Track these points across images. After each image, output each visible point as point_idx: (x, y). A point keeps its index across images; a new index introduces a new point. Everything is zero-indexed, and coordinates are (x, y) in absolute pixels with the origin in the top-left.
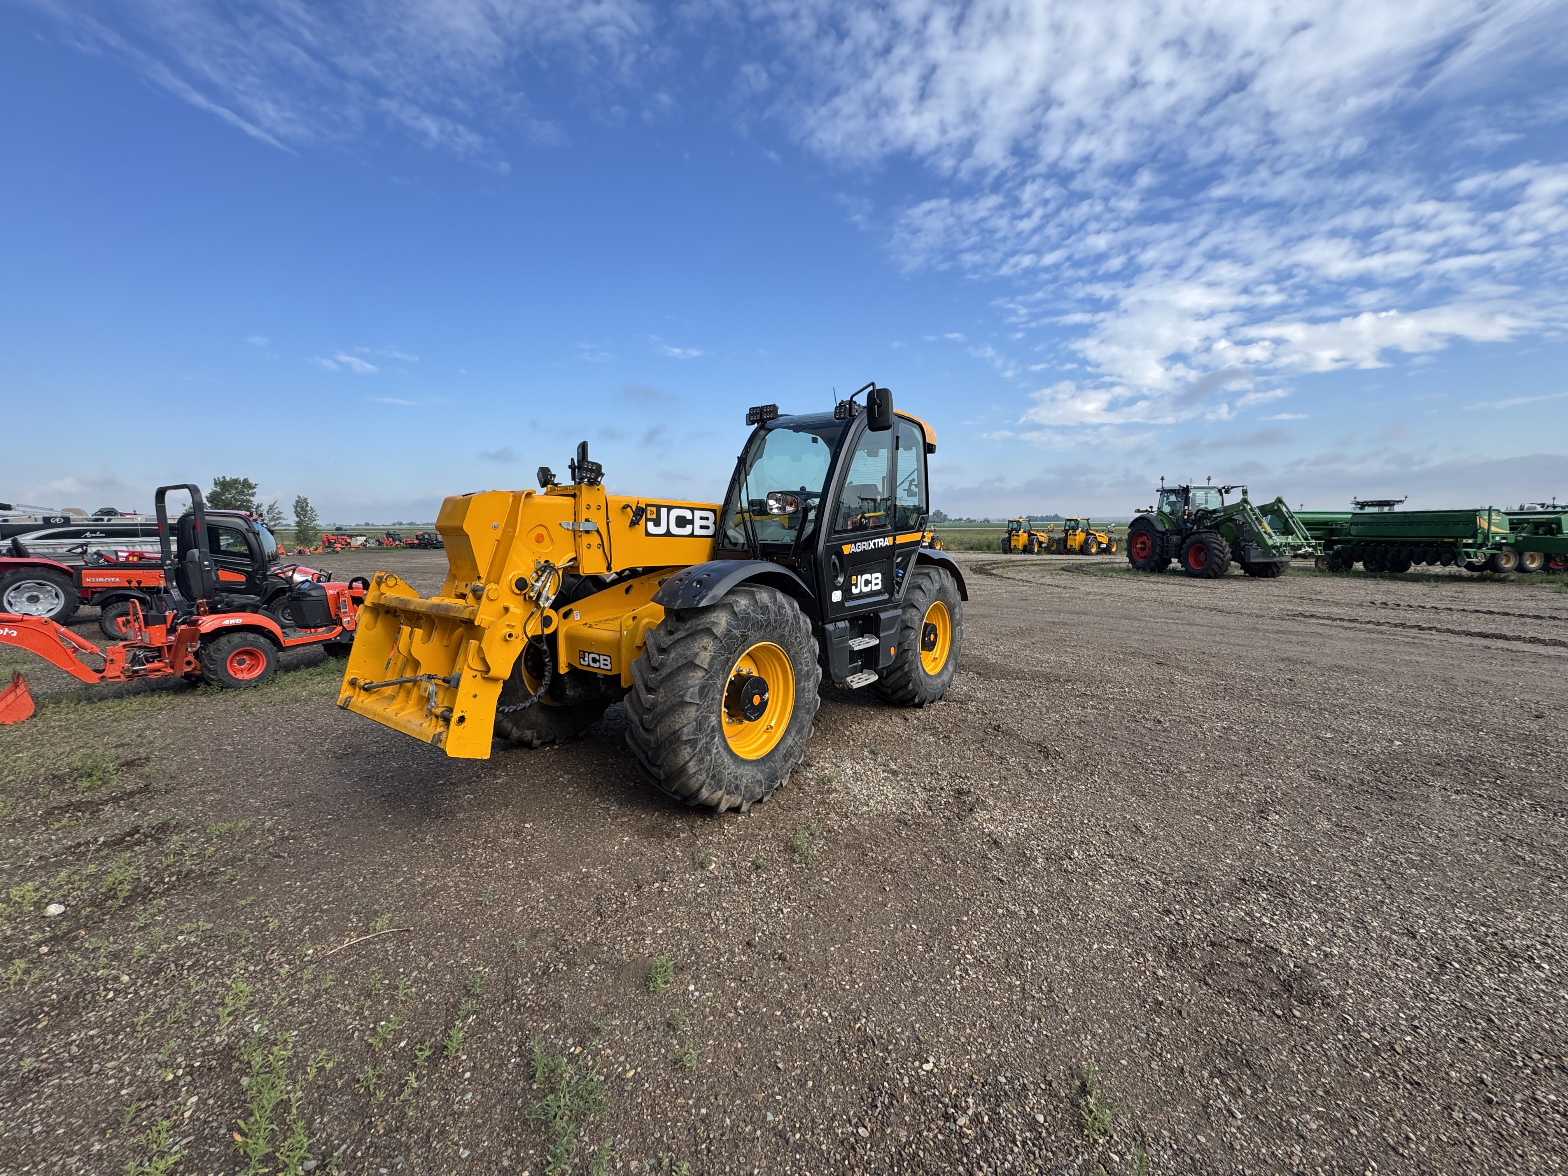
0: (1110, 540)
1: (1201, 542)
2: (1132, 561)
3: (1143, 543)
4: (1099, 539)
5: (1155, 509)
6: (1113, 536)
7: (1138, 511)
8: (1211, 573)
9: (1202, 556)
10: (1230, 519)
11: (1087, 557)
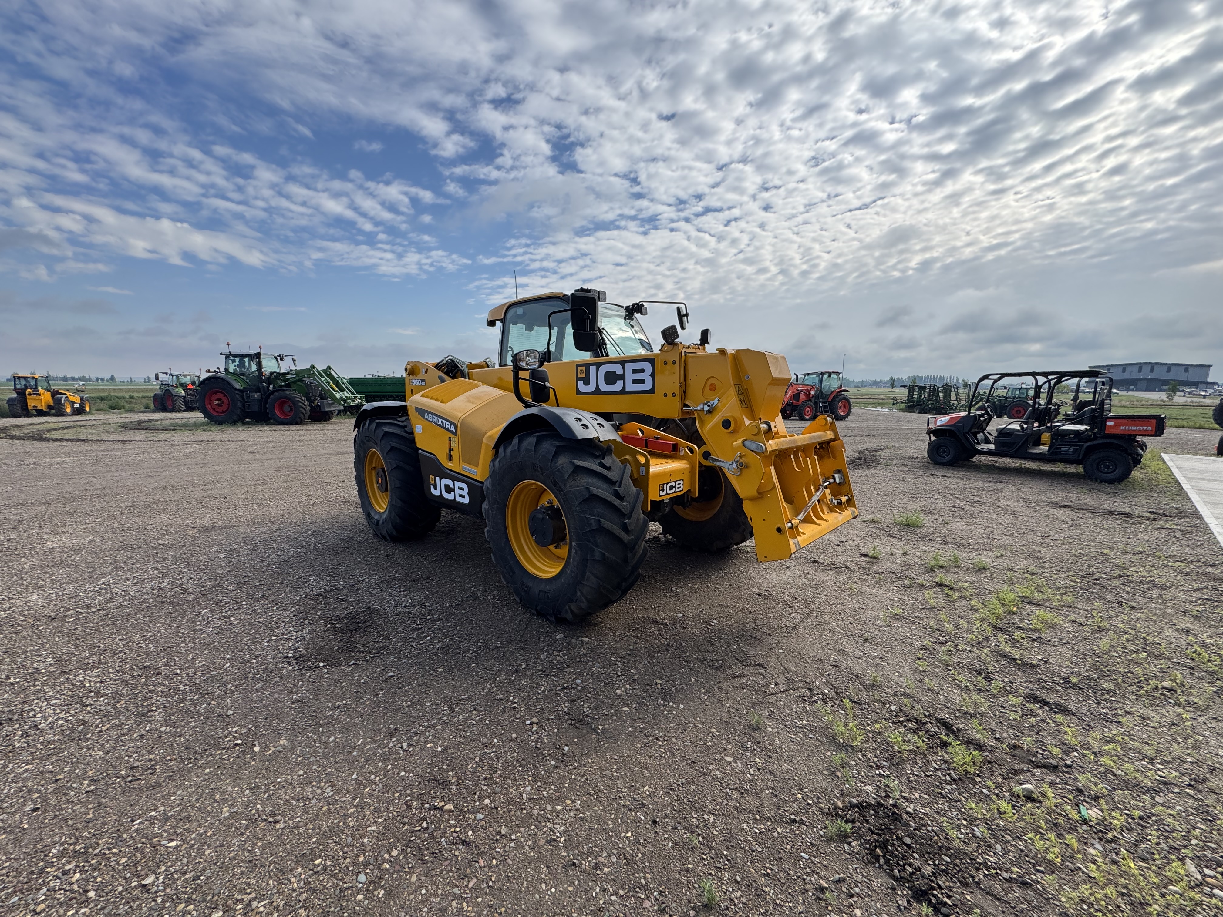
0: (82, 399)
1: (286, 397)
2: (207, 415)
3: (218, 400)
4: (72, 399)
5: (222, 370)
6: (85, 396)
7: (209, 371)
8: (299, 420)
9: (286, 408)
10: (301, 380)
11: (60, 419)
